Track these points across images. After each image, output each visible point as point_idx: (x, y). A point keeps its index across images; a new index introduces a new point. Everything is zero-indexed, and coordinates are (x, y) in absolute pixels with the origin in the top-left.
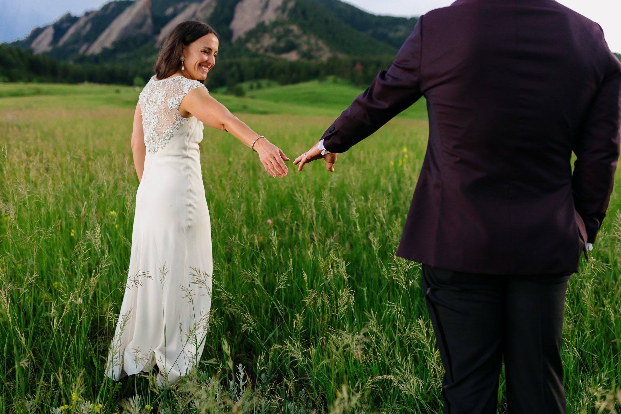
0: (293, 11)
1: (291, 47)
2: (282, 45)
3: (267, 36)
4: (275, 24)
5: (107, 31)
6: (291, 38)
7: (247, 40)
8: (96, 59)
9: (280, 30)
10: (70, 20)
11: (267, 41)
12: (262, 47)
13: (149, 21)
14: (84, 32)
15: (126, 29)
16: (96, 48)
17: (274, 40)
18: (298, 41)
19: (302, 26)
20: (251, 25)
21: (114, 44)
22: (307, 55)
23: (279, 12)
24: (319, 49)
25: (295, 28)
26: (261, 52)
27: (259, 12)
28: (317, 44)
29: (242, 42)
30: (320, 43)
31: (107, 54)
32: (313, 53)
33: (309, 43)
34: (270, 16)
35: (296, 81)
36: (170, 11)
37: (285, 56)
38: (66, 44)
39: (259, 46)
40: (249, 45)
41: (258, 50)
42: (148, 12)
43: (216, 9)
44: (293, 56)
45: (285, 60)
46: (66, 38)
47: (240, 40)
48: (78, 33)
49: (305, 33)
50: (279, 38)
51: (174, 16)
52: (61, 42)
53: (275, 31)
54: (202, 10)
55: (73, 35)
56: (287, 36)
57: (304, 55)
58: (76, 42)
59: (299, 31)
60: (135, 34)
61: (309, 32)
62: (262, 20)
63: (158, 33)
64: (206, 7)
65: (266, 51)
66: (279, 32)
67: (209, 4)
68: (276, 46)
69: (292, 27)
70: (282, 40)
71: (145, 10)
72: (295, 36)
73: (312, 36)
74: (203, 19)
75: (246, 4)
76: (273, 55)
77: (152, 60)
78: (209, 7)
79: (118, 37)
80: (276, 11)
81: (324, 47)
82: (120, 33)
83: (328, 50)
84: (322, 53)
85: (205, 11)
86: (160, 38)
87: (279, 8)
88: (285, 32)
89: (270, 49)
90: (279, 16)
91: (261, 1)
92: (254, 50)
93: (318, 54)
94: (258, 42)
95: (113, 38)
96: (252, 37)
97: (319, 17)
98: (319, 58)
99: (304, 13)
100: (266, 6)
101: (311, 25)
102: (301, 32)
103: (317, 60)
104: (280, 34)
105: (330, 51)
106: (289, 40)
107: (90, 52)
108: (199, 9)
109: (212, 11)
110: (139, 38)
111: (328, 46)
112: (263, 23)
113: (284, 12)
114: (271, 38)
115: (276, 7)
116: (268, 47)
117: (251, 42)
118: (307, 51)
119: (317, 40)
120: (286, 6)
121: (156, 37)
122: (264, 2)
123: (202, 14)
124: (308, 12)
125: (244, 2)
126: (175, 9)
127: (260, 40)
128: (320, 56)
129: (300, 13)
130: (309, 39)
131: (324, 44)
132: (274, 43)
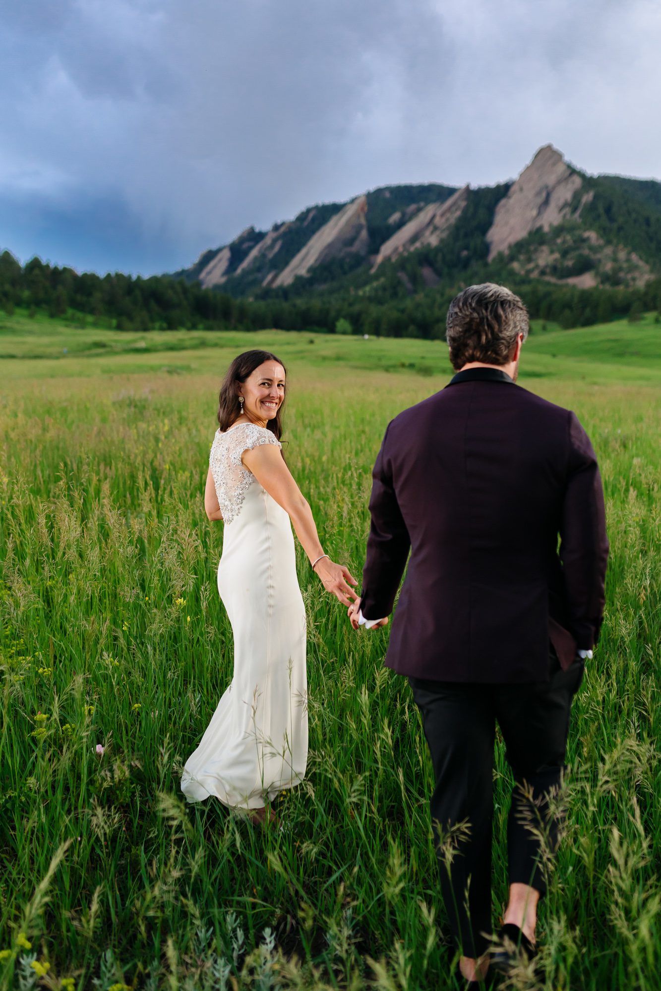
0: (592, 207)
1: (584, 266)
2: (569, 263)
3: (545, 248)
4: (559, 230)
5: (304, 251)
6: (586, 252)
7: (512, 258)
8: (285, 293)
9: (565, 239)
10: (254, 237)
11: (545, 258)
12: (537, 266)
13: (364, 234)
14: (270, 255)
15: (330, 246)
16: (286, 278)
17: (557, 255)
18: (595, 257)
19: (604, 232)
20: (521, 234)
21: (311, 270)
22: (612, 279)
23: (567, 210)
24: (633, 268)
25: (592, 235)
26: (535, 275)
27: (534, 213)
28: (628, 260)
29: (504, 261)
30: (634, 257)
31: (302, 285)
32: (621, 275)
33: (615, 260)
34: (552, 218)
35: (589, 322)
36: (395, 217)
37: (572, 281)
38: (245, 273)
39: (531, 266)
40: (515, 265)
41: (529, 272)
42: (363, 221)
43: (465, 211)
44: (587, 281)
45: (574, 286)
46: (245, 264)
47: (500, 255)
48: (263, 255)
49: (609, 242)
50: (565, 254)
51: (401, 224)
52: (239, 271)
53: (559, 241)
54: (442, 215)
55: (256, 258)
56: (577, 248)
57: (606, 279)
58: (259, 269)
59: (598, 239)
60: (342, 254)
61: (615, 241)
62: (538, 224)
63: (376, 251)
64: (449, 209)
65: (543, 273)
66: (564, 242)
67: (455, 203)
68: (559, 266)
69: (586, 234)
70: (569, 256)
71: (359, 217)
72: (592, 248)
73: (621, 246)
74: (445, 227)
75: (512, 201)
76: (553, 280)
77: (364, 292)
78: (454, 209)
79: (316, 260)
80: (561, 210)
81: (641, 263)
82: (321, 254)
83: (647, 268)
84: (636, 274)
85: (448, 215)
86: (379, 259)
87: (566, 205)
88: (575, 242)
89: (548, 270)
90: (568, 217)
91: (538, 194)
92: (523, 272)
93: (629, 276)
94: (529, 260)
95: (311, 261)
96: (519, 252)
97: (634, 215)
98: (631, 283)
99: (608, 210)
100: (546, 202)
101: (620, 229)
102: (601, 242)
103: (627, 286)
104: (566, 245)
105: (652, 271)
106: (581, 255)
107: (278, 282)
108: (439, 212)
109: (458, 213)
110: (348, 260)
111: (647, 262)
112: (540, 229)
113: (574, 210)
114: (552, 252)
115: (561, 202)
116: (546, 266)
117: (518, 260)
118: (610, 272)
119: (629, 254)
120: (579, 201)
121: (372, 258)
122: (544, 195)
123: (444, 220)
124: (615, 209)
125: (510, 198)
126: (404, 215)
127: (534, 257)
128: (634, 279)
129: (601, 210)
130: (615, 252)
131: (641, 258)
132: (556, 260)
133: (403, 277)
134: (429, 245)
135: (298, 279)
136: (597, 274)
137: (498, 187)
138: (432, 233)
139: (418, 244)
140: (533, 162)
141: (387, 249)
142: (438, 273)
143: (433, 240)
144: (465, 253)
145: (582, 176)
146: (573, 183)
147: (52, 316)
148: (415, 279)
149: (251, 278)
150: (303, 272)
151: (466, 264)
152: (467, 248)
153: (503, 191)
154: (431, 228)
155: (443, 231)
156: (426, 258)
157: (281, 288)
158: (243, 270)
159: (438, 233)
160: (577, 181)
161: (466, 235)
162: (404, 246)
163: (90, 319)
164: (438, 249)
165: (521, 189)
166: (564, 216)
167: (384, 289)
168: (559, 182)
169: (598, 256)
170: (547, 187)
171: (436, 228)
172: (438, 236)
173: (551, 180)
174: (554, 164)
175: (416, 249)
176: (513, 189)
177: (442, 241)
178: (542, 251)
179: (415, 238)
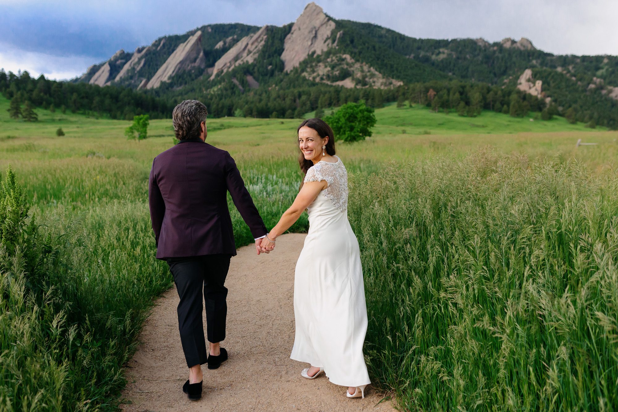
0: (342, 40)
1: (345, 75)
2: (337, 73)
3: (321, 64)
4: (328, 53)
5: (164, 66)
6: (345, 67)
7: (303, 71)
8: (157, 92)
9: (333, 59)
10: (126, 57)
11: (322, 70)
12: (318, 75)
13: (202, 54)
14: (138, 69)
15: (182, 63)
16: (154, 83)
17: (329, 69)
19: (353, 55)
20: (303, 57)
21: (170, 78)
22: (362, 82)
23: (329, 41)
24: (373, 76)
25: (347, 57)
26: (318, 80)
27: (309, 43)
28: (369, 71)
29: (298, 71)
30: (373, 69)
31: (165, 87)
32: (367, 79)
33: (362, 71)
34: (320, 47)
36: (220, 45)
37: (340, 83)
38: (122, 80)
39: (315, 74)
40: (305, 74)
41: (314, 78)
42: (200, 46)
43: (267, 41)
44: (348, 84)
45: (342, 86)
47: (295, 70)
48: (133, 69)
49: (357, 61)
50: (333, 67)
51: (225, 50)
52: (117, 78)
53: (329, 60)
54: (252, 44)
55: (128, 71)
56: (340, 64)
57: (358, 82)
58: (131, 78)
59: (351, 59)
60: (189, 68)
61: (360, 60)
62: (312, 50)
63: (212, 65)
64: (257, 39)
65: (322, 79)
66: (332, 61)
67: (259, 37)
68: (330, 75)
69: (344, 56)
70: (336, 69)
71: (198, 45)
72: (348, 64)
73: (364, 63)
74: (255, 50)
75: (294, 36)
76: (329, 83)
77: (214, 91)
78: (259, 40)
79: (173, 72)
80: (325, 42)
81: (377, 73)
82: (176, 67)
83: (380, 75)
84: (375, 79)
85: (256, 44)
86: (215, 70)
87: (328, 39)
88: (338, 61)
89: (325, 77)
90: (330, 45)
91: (310, 32)
92: (311, 78)
93: (371, 80)
94: (313, 71)
95: (170, 72)
96: (306, 67)
97: (367, 45)
98: (373, 84)
99: (352, 41)
100: (315, 37)
101: (360, 53)
102: (353, 61)
103: (371, 86)
104: (333, 63)
105: (383, 78)
106: (343, 69)
107: (149, 86)
108: (250, 43)
109: (263, 43)
110: (193, 71)
111: (380, 72)
112: (314, 53)
113: (334, 41)
114: (326, 67)
115: (325, 37)
116: (324, 75)
117: (307, 72)
118: (361, 78)
119: (370, 67)
120: (336, 37)
121: (210, 70)
122: (314, 32)
123: (254, 46)
124: (356, 41)
125: (292, 33)
126: (225, 43)
127: (316, 69)
128: (374, 82)
129: (349, 42)
130: (361, 67)
131: (376, 70)
132: (328, 71)
133: (236, 81)
134: (247, 61)
135: (163, 83)
136: (353, 79)
137: (285, 27)
138: (248, 55)
139: (239, 62)
140: (304, 13)
141: (219, 64)
142: (256, 79)
143: (250, 59)
144: (270, 67)
145: (334, 21)
146: (330, 25)
147: (74, 112)
148: (243, 83)
149: (127, 83)
150: (165, 79)
151: (272, 74)
152: (271, 64)
153: (288, 29)
154: (246, 51)
155: (255, 53)
156: (247, 70)
157: (152, 89)
158: (121, 78)
159: (251, 54)
160: (333, 25)
161: (269, 56)
162: (230, 62)
163: (95, 113)
164: (254, 65)
165: (299, 29)
166: (328, 45)
167: (226, 90)
168: (322, 25)
169: (352, 69)
170: (315, 28)
171: (250, 52)
172: (251, 57)
173: (317, 23)
174: (318, 14)
175: (240, 64)
176: (293, 29)
177: (255, 60)
178: (320, 66)
179: (236, 58)
